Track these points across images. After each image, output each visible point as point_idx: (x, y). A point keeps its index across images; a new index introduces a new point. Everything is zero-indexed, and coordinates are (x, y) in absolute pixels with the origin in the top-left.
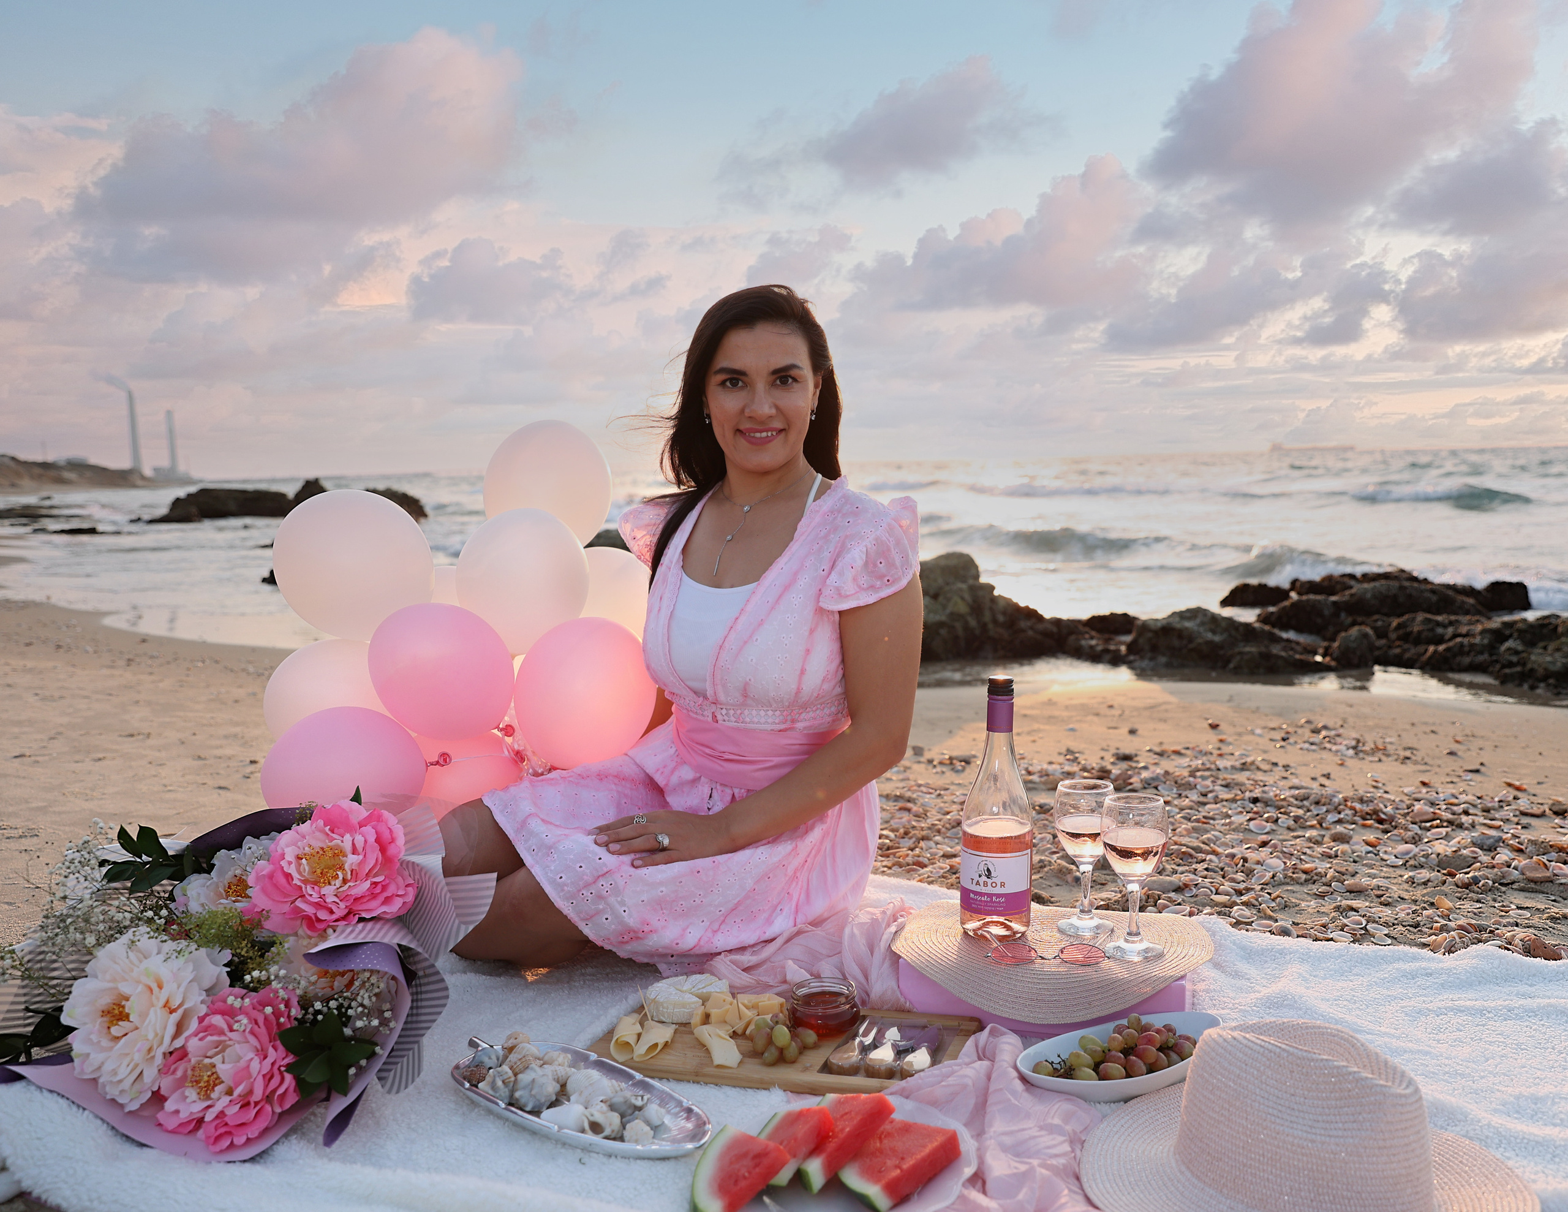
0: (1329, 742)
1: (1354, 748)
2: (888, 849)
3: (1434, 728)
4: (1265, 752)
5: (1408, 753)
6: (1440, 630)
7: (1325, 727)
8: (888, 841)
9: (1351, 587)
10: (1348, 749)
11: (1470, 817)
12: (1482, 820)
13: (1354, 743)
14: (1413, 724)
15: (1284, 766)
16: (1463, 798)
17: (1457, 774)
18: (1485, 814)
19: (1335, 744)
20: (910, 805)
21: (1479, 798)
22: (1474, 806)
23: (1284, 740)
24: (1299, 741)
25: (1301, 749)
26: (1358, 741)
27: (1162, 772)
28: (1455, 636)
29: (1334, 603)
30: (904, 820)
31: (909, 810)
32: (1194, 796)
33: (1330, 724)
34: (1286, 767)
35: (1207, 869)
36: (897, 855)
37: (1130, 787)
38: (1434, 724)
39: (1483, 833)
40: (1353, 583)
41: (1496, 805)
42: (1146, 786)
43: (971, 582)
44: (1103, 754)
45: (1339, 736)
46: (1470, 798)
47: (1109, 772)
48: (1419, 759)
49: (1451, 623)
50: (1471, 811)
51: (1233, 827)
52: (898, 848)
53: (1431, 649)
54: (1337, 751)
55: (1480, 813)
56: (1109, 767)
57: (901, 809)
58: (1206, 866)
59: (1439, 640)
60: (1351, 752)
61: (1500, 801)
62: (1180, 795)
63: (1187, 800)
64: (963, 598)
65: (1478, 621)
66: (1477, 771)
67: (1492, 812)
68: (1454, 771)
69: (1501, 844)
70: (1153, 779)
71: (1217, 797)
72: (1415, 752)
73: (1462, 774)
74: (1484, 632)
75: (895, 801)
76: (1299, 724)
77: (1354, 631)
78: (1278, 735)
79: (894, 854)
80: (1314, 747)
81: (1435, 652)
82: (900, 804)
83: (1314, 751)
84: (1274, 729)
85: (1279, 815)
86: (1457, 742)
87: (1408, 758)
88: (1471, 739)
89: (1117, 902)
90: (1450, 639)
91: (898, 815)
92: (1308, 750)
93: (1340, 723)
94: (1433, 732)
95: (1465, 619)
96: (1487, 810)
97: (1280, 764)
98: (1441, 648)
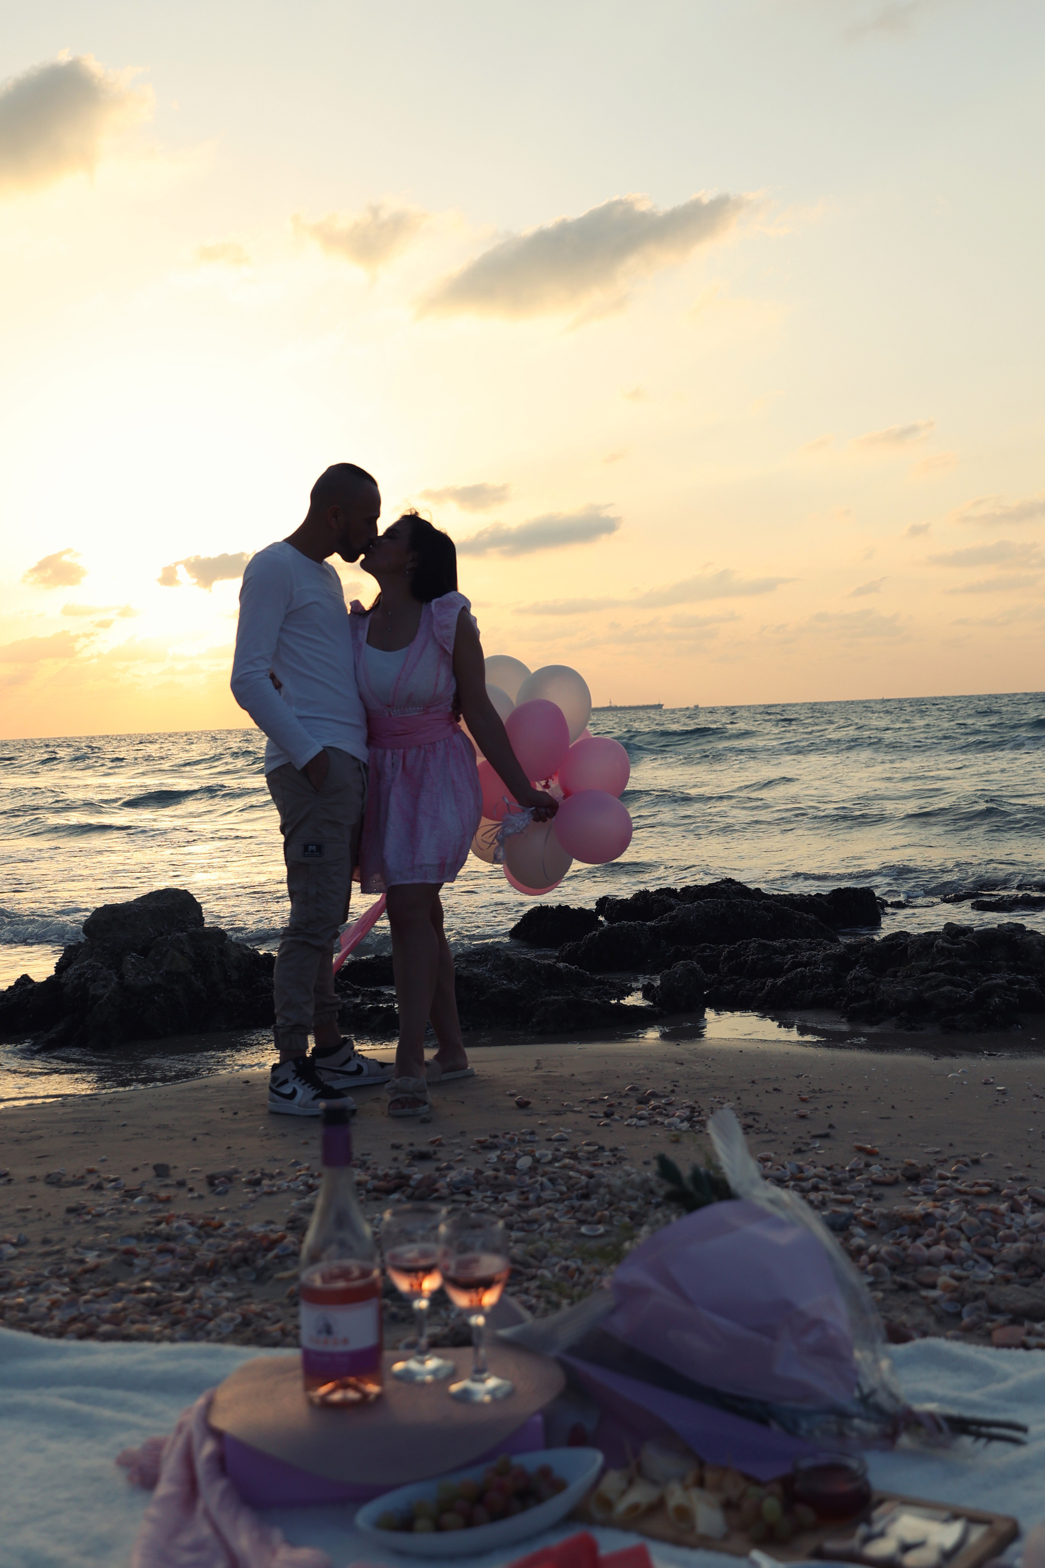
0: (660, 1114)
1: (689, 1119)
2: (158, 1303)
3: (777, 1086)
4: (587, 1133)
5: (749, 1120)
6: (778, 959)
7: (654, 1095)
8: (153, 1295)
9: (671, 908)
10: (682, 1121)
11: (821, 1193)
12: (832, 1195)
13: (687, 1112)
14: (753, 1082)
15: (611, 1150)
16: (812, 1171)
17: (805, 1141)
18: (836, 1187)
19: (667, 1116)
20: (171, 1245)
21: (828, 1169)
22: (823, 1179)
23: (607, 1115)
24: (626, 1116)
25: (628, 1125)
26: (693, 1109)
27: (472, 1172)
28: (796, 965)
29: (651, 928)
30: (169, 1265)
31: (172, 1252)
32: (513, 1198)
33: (659, 1089)
34: (614, 1150)
35: (540, 1287)
36: (173, 1310)
37: (435, 1195)
38: (777, 1079)
39: (835, 1212)
40: (673, 901)
41: (847, 1175)
42: (454, 1191)
43: (192, 929)
44: (395, 1153)
45: (670, 1104)
46: (819, 1170)
47: (408, 1178)
48: (761, 1125)
49: (789, 949)
50: (821, 1186)
51: (563, 1232)
52: (170, 1301)
53: (769, 982)
54: (670, 1125)
55: (829, 1188)
56: (406, 1171)
57: (161, 1251)
58: (538, 1283)
59: (777, 971)
60: (685, 1125)
61: (851, 1170)
62: (496, 1199)
63: (506, 1205)
64: (182, 953)
65: (820, 944)
66: (826, 1136)
67: (843, 1184)
68: (801, 1138)
69: (854, 1222)
70: (462, 1182)
71: (539, 1197)
72: (757, 1118)
73: (809, 1141)
74: (826, 958)
75: (149, 1241)
76: (624, 1093)
77: (679, 967)
78: (600, 1110)
79: (168, 1310)
80: (643, 1122)
81: (774, 985)
82: (157, 1245)
83: (643, 1126)
84: (593, 1102)
85: (613, 1213)
86: (804, 1100)
87: (751, 1127)
88: (818, 1095)
89: (445, 1337)
90: (789, 970)
91: (160, 1259)
92: (637, 1127)
93: (670, 1088)
94: (775, 1089)
95: (805, 942)
96: (837, 1183)
97: (607, 1148)
98: (780, 981)
